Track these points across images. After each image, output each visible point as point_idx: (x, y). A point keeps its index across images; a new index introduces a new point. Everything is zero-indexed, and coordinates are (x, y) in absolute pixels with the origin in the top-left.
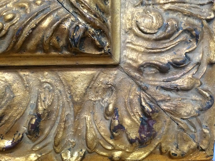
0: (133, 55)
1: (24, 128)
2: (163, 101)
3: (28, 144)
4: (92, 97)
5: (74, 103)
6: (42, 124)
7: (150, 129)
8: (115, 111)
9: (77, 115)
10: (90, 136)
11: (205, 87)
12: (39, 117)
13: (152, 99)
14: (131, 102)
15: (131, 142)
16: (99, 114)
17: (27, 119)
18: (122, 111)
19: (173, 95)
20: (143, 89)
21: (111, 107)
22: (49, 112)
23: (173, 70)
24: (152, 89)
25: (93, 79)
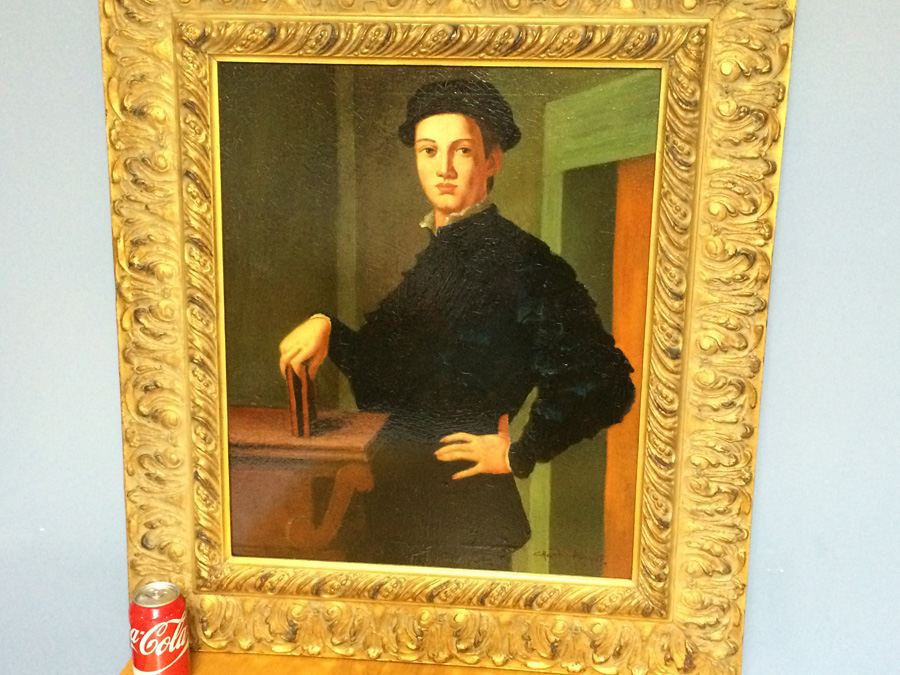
0: (682, 617)
1: (611, 652)
2: (701, 646)
3: (612, 661)
4: (653, 637)
5: (643, 641)
6: (622, 651)
7: (691, 663)
8: (669, 649)
9: (643, 648)
10: (651, 663)
11: (733, 639)
12: (621, 647)
13: (694, 644)
14: (679, 644)
15: (679, 669)
16: (659, 649)
17: (614, 646)
18: (673, 649)
19: (708, 642)
20: (688, 637)
21: (666, 647)
22: (627, 645)
23: (708, 628)
24: (694, 638)
25: (655, 628)
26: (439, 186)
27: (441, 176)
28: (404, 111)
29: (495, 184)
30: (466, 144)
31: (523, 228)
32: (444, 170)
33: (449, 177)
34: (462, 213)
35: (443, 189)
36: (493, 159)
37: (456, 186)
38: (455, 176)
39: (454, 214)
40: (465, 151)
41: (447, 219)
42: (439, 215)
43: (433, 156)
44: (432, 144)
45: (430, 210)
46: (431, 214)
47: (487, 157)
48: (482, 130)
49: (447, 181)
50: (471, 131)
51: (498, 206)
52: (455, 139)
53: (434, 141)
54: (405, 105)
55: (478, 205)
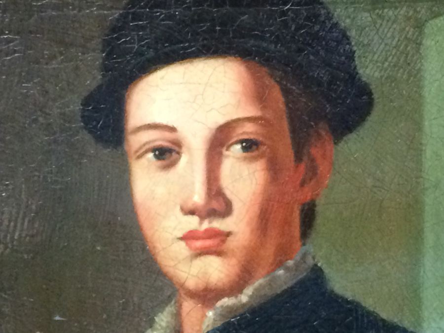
26: (189, 237)
27: (192, 212)
28: (95, 58)
29: (319, 220)
30: (249, 130)
31: (384, 315)
32: (198, 197)
33: (210, 213)
34: (244, 298)
35: (199, 244)
36: (313, 160)
37: (228, 234)
38: (226, 210)
39: (226, 301)
40: (249, 145)
41: (210, 314)
42: (188, 306)
43: (172, 165)
44: (168, 135)
45: (169, 299)
46: (170, 309)
47: (298, 157)
48: (286, 92)
49: (206, 225)
50: (260, 97)
51: (327, 271)
52: (222, 120)
53: (173, 129)
54: (97, 43)
55: (281, 272)
